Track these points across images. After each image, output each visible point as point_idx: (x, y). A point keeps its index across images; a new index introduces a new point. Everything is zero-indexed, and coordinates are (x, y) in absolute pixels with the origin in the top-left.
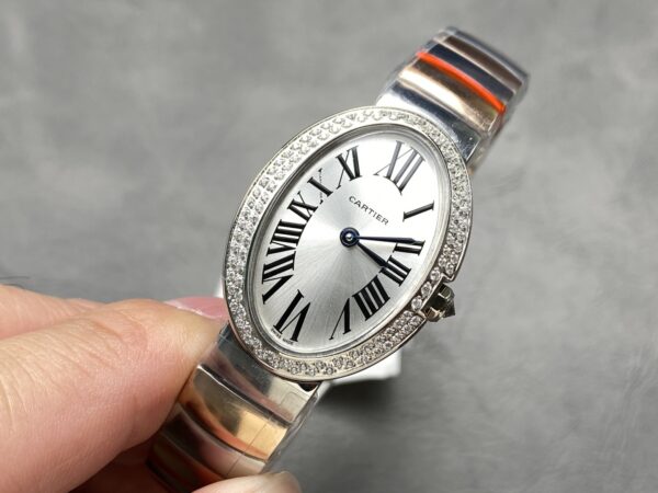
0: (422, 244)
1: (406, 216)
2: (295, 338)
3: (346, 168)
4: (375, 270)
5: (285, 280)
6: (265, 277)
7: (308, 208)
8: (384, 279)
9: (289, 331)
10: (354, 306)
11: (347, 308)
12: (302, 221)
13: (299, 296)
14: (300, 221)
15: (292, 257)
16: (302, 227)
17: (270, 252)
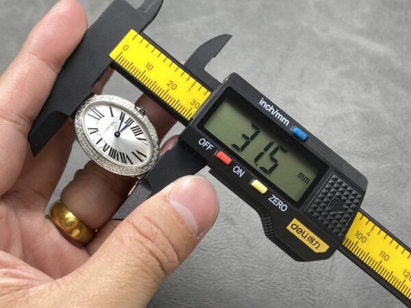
0: (122, 113)
1: (112, 116)
2: (145, 156)
3: (94, 132)
4: (129, 128)
5: (127, 157)
6: (125, 163)
7: (105, 146)
8: (132, 126)
9: (143, 158)
10: (139, 136)
11: (139, 139)
12: (110, 148)
13: (133, 153)
14: (109, 149)
15: (121, 153)
16: (111, 149)
17: (118, 160)
